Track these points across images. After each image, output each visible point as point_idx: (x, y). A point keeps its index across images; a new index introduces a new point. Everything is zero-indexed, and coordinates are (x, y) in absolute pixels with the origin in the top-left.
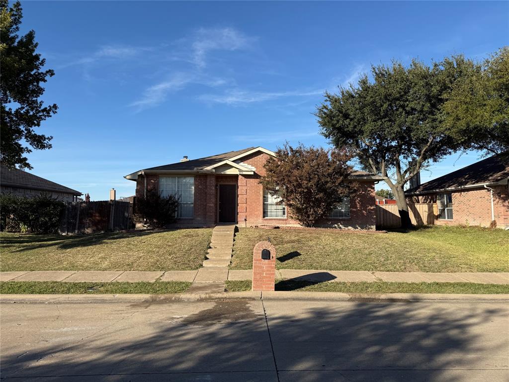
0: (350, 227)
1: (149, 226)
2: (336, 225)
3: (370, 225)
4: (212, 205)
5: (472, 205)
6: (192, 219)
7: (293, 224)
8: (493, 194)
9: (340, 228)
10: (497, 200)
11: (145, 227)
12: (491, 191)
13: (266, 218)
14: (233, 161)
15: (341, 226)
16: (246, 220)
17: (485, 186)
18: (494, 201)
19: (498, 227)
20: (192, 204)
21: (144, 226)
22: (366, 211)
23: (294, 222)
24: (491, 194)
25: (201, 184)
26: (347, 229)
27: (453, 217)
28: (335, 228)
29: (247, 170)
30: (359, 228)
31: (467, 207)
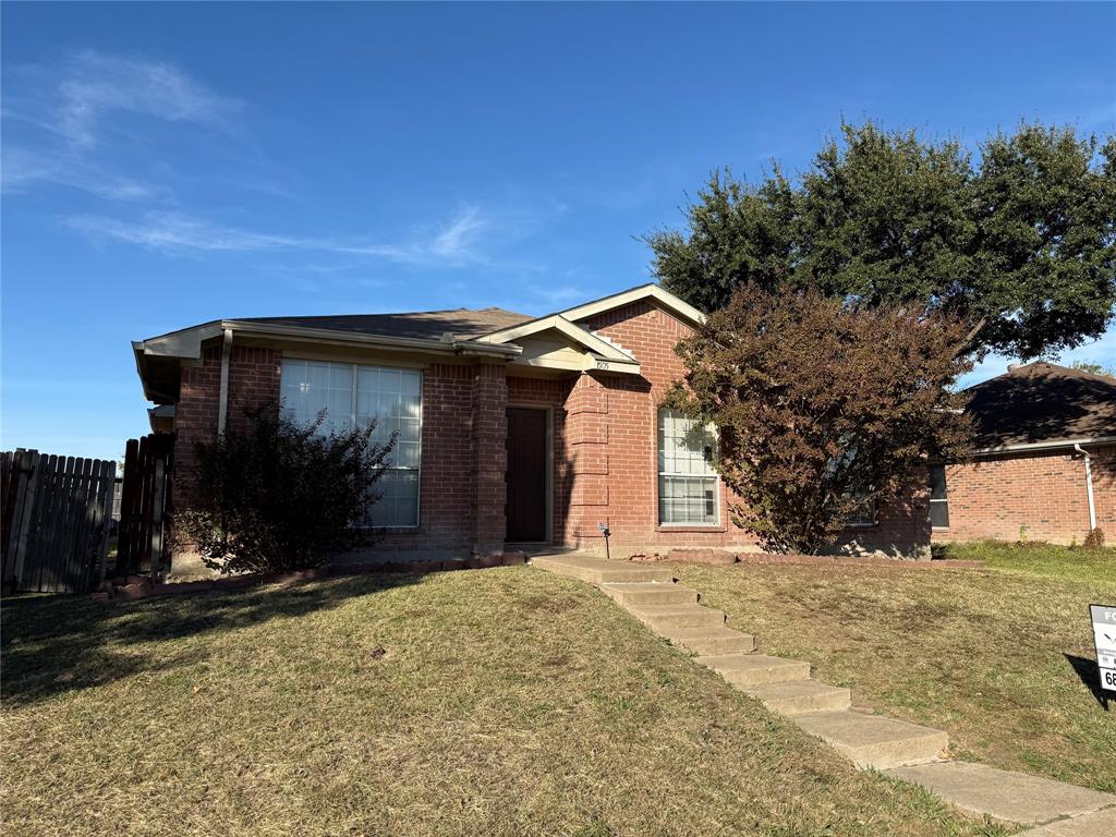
0: (879, 553)
1: (233, 564)
2: (847, 546)
3: (920, 545)
4: (498, 477)
5: (1015, 492)
6: (412, 533)
7: (742, 544)
8: (1091, 466)
9: (857, 554)
10: (1106, 479)
11: (217, 566)
12: (1087, 460)
13: (664, 525)
14: (577, 323)
15: (859, 549)
16: (607, 533)
17: (1077, 447)
18: (1094, 481)
19: (1107, 544)
20: (414, 471)
21: (210, 565)
22: (910, 505)
23: (745, 538)
24: (1087, 465)
25: (449, 400)
26: (871, 556)
27: (951, 523)
28: (846, 554)
29: (619, 357)
30: (899, 554)
31: (1001, 498)
